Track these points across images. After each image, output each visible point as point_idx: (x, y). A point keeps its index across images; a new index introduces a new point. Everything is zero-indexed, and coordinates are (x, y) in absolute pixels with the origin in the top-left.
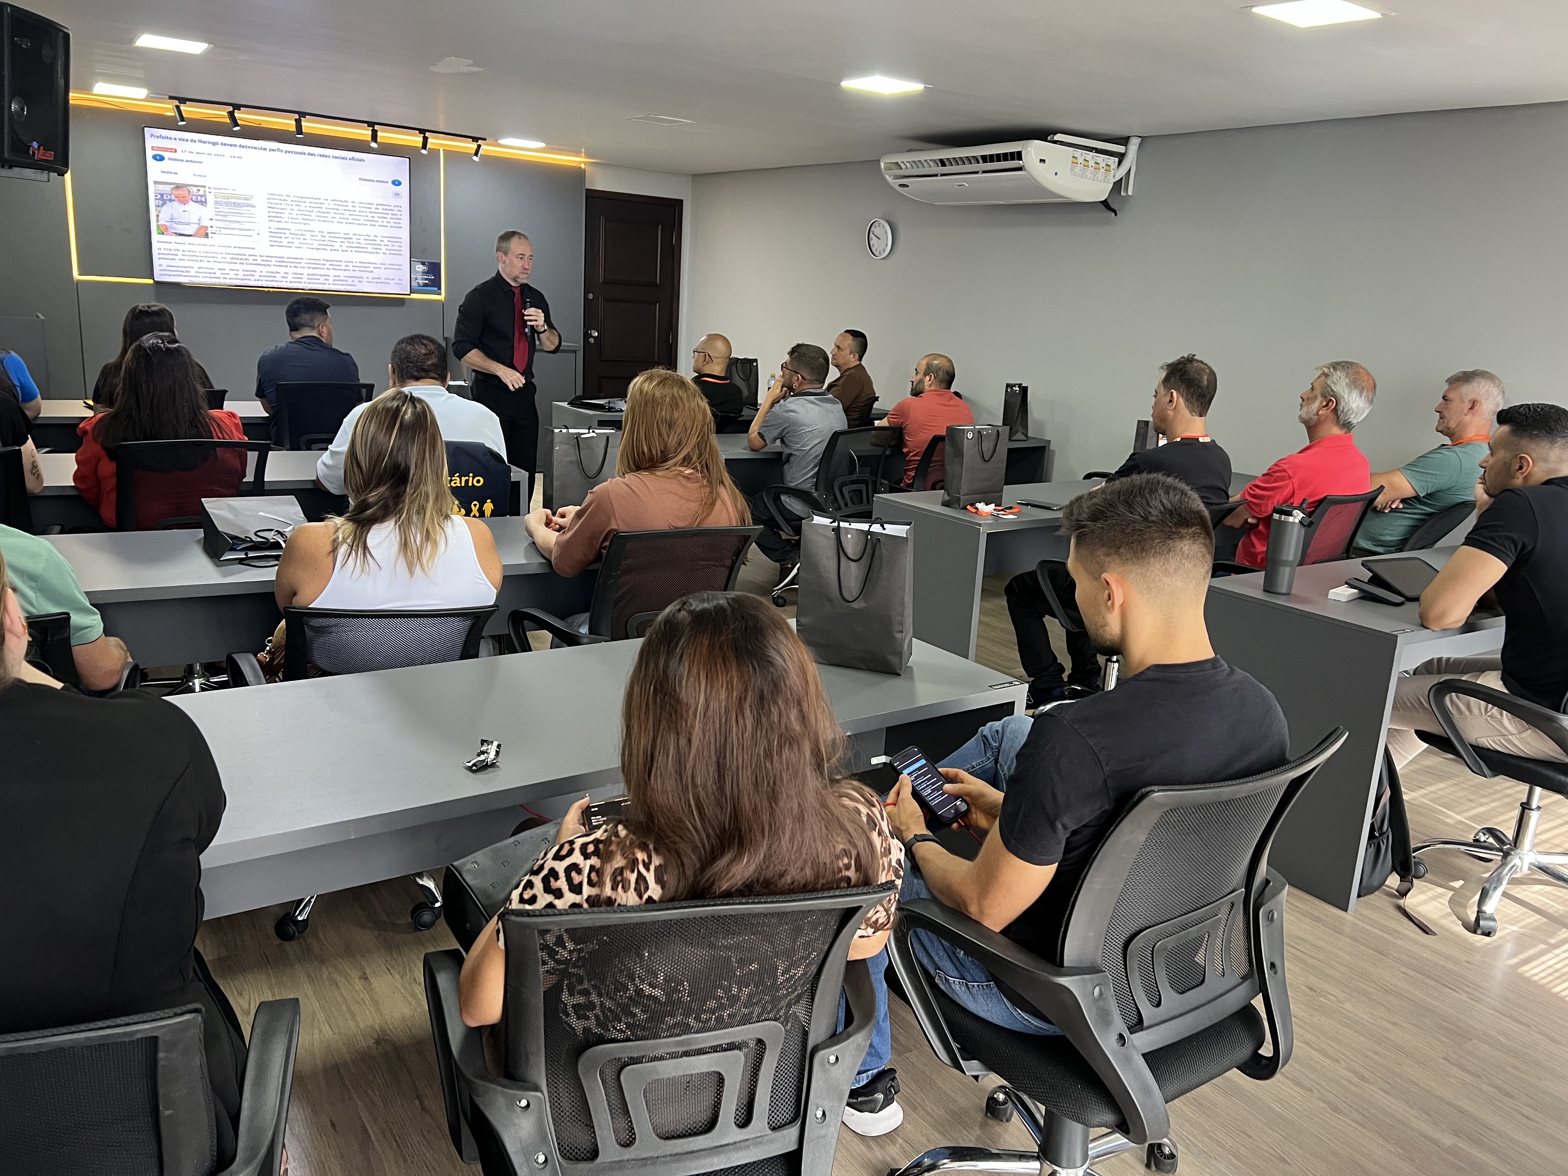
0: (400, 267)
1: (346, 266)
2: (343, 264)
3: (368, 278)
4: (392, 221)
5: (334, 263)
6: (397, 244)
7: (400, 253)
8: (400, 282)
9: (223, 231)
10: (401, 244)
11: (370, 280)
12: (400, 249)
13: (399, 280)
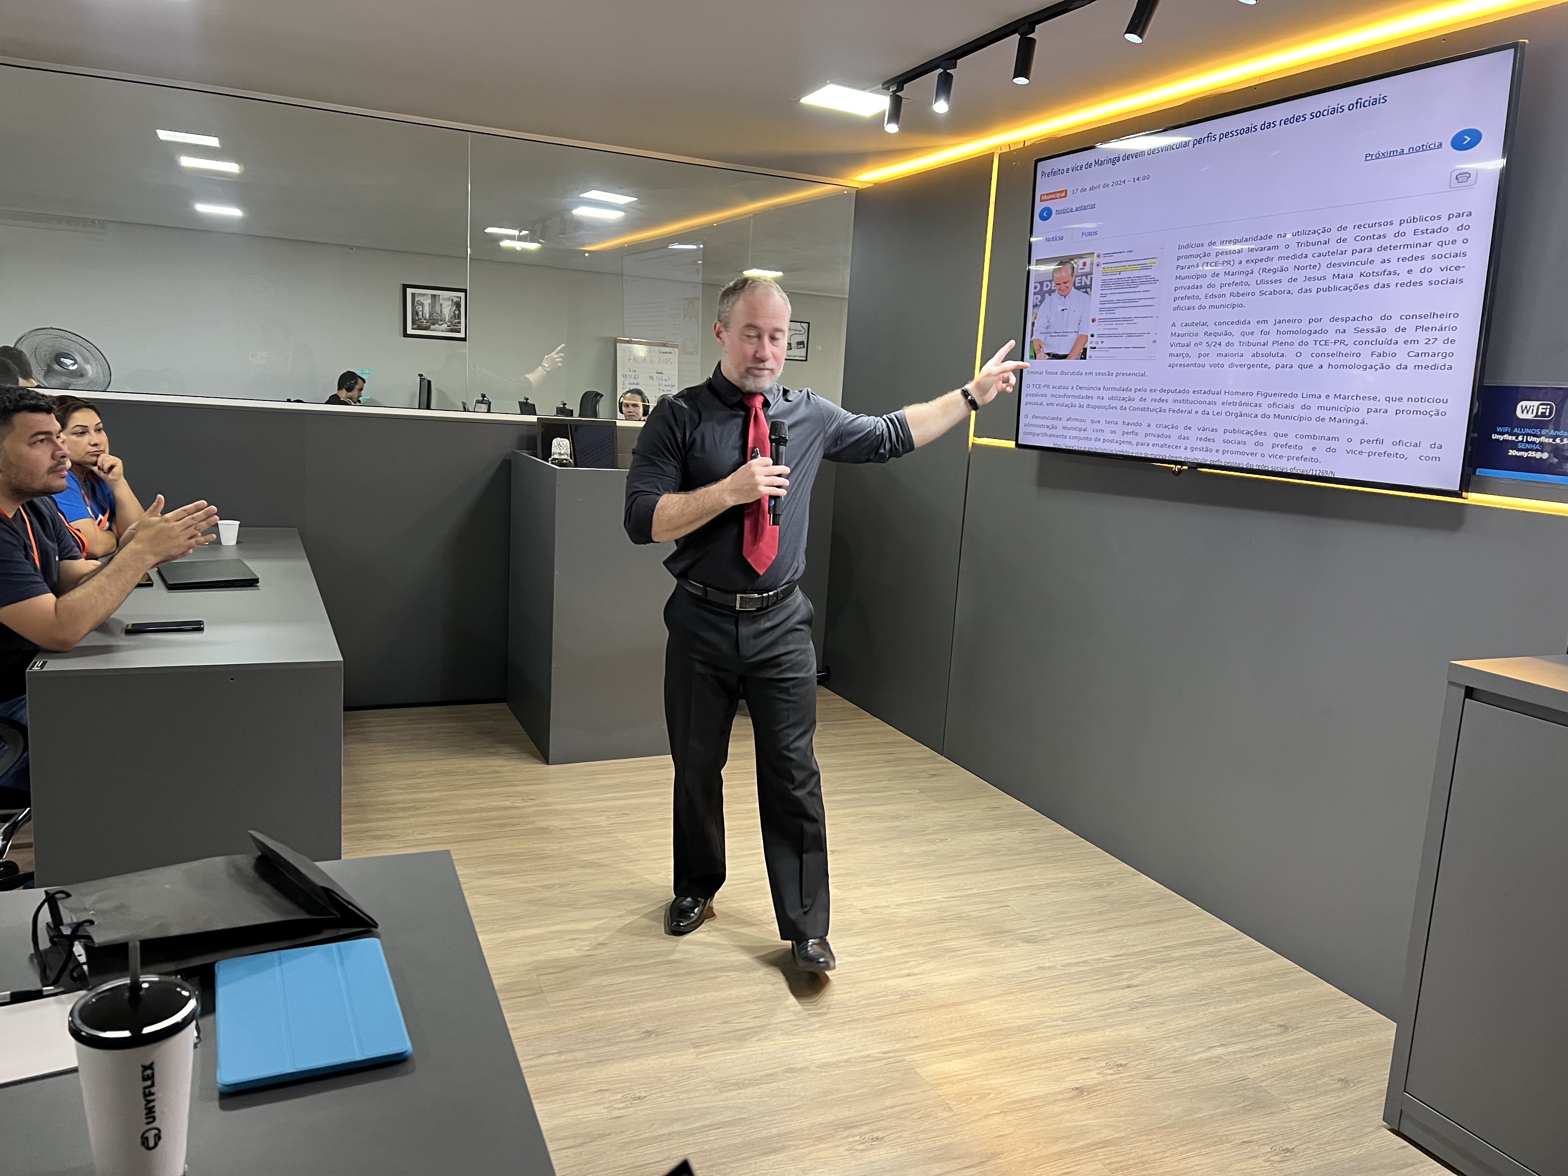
0: (1441, 407)
1: (1304, 407)
2: (1298, 402)
3: (1350, 440)
4: (1436, 264)
5: (1279, 400)
6: (1442, 336)
7: (1448, 361)
8: (1436, 452)
9: (1108, 342)
10: (1451, 335)
11: (1355, 446)
12: (1449, 348)
13: (1433, 446)
